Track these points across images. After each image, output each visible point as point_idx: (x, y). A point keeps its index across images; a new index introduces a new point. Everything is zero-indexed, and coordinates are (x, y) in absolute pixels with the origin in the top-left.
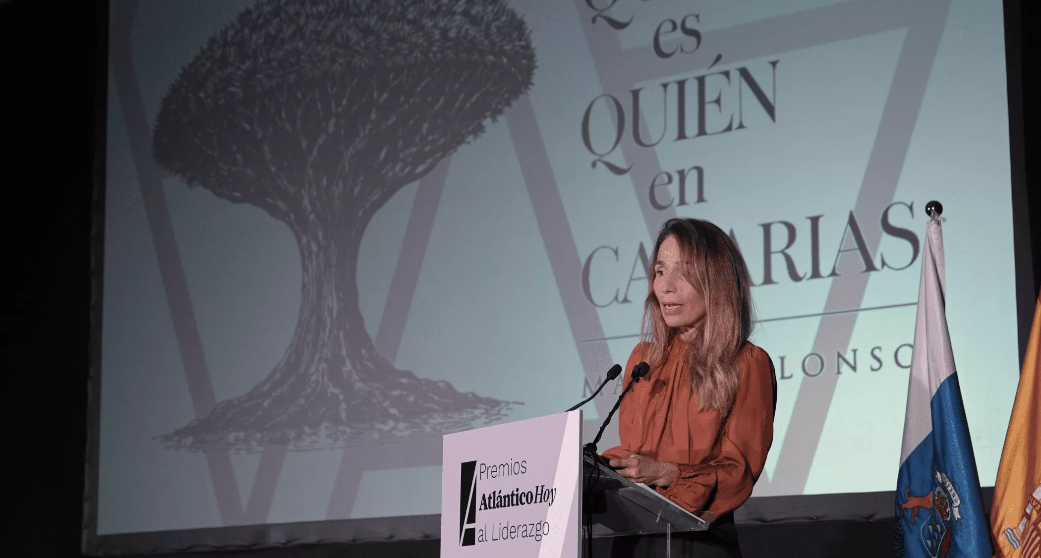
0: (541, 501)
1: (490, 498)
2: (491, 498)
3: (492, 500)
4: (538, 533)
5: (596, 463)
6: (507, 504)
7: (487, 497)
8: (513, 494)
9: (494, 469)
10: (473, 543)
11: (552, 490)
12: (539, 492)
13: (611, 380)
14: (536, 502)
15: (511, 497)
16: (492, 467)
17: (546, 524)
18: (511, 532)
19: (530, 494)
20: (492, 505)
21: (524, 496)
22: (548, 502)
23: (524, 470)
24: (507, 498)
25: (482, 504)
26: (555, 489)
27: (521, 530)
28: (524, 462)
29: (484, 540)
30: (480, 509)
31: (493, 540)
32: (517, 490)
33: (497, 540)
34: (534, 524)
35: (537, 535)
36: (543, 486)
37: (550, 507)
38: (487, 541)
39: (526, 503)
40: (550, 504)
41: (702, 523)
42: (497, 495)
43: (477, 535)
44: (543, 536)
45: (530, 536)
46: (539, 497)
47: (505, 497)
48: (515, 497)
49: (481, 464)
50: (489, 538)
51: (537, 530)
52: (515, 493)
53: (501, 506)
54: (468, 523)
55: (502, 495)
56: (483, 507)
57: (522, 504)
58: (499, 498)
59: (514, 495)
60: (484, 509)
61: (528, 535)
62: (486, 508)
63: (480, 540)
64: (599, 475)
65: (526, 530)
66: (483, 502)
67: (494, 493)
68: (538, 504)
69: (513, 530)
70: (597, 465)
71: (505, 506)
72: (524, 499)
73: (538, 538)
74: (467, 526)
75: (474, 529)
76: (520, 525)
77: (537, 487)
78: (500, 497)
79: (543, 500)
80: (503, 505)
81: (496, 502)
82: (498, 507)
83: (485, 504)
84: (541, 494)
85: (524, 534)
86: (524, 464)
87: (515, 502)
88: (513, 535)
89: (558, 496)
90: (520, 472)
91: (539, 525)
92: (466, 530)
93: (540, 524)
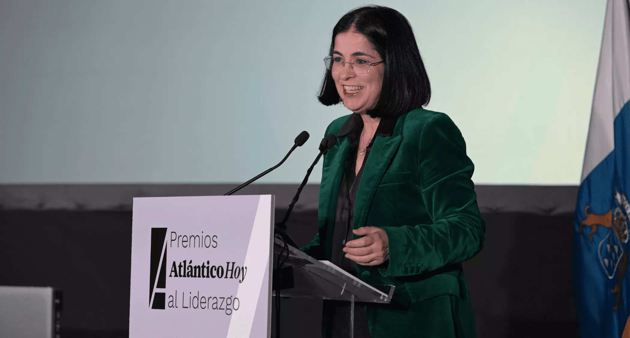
0: (231, 277)
1: (180, 266)
2: (182, 266)
3: (182, 269)
4: (228, 307)
5: (286, 246)
6: (197, 275)
7: (177, 265)
8: (203, 267)
9: (185, 239)
10: (163, 307)
11: (243, 268)
12: (230, 268)
13: (298, 147)
14: (226, 277)
15: (201, 269)
16: (182, 236)
17: (236, 300)
18: (201, 303)
19: (220, 269)
20: (182, 274)
21: (215, 270)
22: (238, 279)
23: (215, 245)
24: (197, 269)
25: (172, 271)
26: (246, 268)
27: (211, 302)
28: (215, 237)
29: (174, 306)
30: (171, 276)
31: (183, 307)
32: (208, 263)
33: (188, 308)
34: (224, 298)
35: (227, 309)
36: (233, 263)
37: (240, 284)
38: (177, 307)
39: (217, 277)
40: (240, 281)
41: (384, 296)
42: (187, 265)
43: (167, 300)
44: (234, 311)
45: (220, 309)
46: (229, 273)
47: (195, 267)
48: (205, 270)
49: (172, 232)
50: (179, 304)
51: (228, 305)
52: (206, 265)
53: (192, 276)
54: (157, 287)
55: (193, 265)
56: (173, 274)
57: (213, 277)
58: (190, 268)
59: (205, 267)
60: (175, 276)
61: (218, 308)
62: (176, 276)
63: (171, 305)
64: (288, 254)
65: (217, 303)
66: (173, 270)
67: (185, 262)
68: (228, 279)
69: (203, 300)
70: (287, 246)
71: (195, 276)
72: (214, 273)
73: (229, 312)
74: (156, 290)
75: (164, 294)
76: (211, 297)
77: (228, 263)
78: (191, 266)
79: (233, 276)
80: (193, 275)
81: (187, 271)
82: (188, 276)
83: (175, 271)
84: (232, 270)
85: (215, 306)
86: (215, 239)
87: (205, 274)
88: (203, 305)
89: (248, 274)
90: (211, 245)
91: (229, 300)
92: (156, 294)
93: (230, 298)
